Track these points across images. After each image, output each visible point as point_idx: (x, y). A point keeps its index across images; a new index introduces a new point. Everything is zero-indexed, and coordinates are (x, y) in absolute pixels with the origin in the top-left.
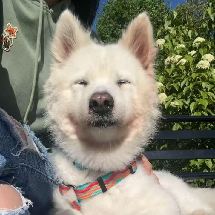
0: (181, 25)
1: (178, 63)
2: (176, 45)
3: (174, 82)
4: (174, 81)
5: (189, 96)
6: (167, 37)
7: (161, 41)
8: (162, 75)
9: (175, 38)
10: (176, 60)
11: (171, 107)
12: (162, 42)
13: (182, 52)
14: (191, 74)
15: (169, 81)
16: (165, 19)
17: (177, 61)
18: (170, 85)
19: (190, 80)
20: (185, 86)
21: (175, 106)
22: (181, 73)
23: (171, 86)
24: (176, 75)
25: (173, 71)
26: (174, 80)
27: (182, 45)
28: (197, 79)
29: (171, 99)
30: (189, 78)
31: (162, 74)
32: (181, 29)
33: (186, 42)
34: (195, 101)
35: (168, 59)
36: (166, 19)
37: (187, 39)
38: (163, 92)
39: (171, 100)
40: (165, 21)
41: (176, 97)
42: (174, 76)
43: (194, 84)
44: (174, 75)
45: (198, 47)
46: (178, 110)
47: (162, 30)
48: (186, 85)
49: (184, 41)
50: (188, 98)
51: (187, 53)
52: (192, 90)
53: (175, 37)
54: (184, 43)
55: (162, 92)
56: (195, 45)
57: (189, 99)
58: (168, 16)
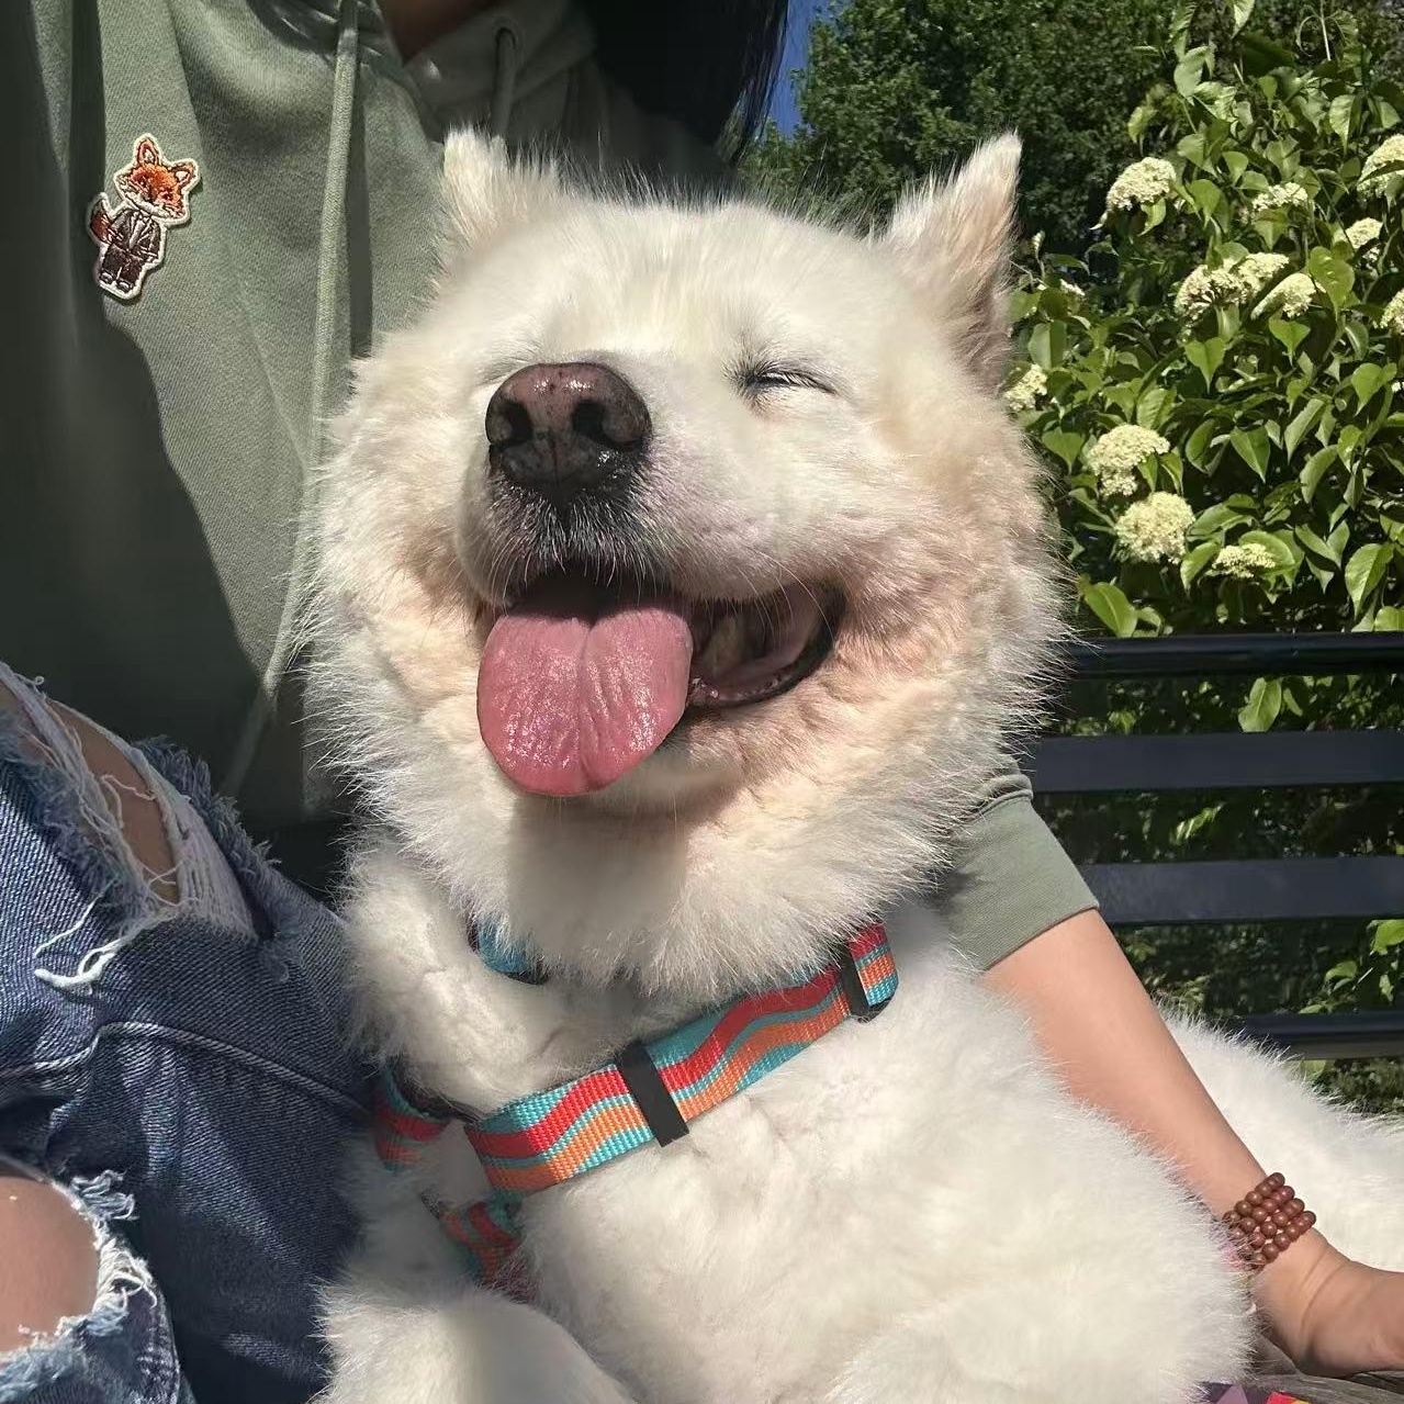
0: (1281, 70)
1: (1263, 303)
2: (1253, 193)
3: (1240, 419)
4: (1238, 414)
5: (1343, 508)
6: (1191, 145)
7: (1150, 175)
8: (1160, 381)
9: (1244, 146)
10: (1247, 285)
11: (1220, 577)
12: (1155, 179)
13: (1292, 235)
14: (1347, 370)
15: (1209, 417)
16: (1175, 38)
17: (1257, 287)
18: (1215, 442)
19: (1343, 403)
20: (1309, 444)
21: (1249, 575)
22: (1285, 365)
23: (1220, 445)
24: (1252, 379)
25: (1228, 355)
26: (1239, 408)
27: (1292, 187)
28: (1388, 401)
29: (1219, 529)
30: (1341, 394)
31: (1164, 373)
32: (1282, 91)
33: (1318, 167)
34: (1382, 537)
35: (1198, 279)
36: (1183, 38)
37: (1324, 152)
38: (1164, 484)
39: (1220, 537)
40: (1179, 50)
41: (1258, 514)
42: (1240, 382)
43: (1371, 429)
44: (1238, 377)
45: (1389, 199)
46: (1273, 599)
47: (1157, 103)
48: (1322, 435)
49: (1305, 161)
50: (1334, 518)
51: (1324, 239)
52: (1359, 472)
53: (1248, 144)
54: (1302, 173)
55: (1159, 489)
56: (1376, 185)
57: (1344, 524)
58: (1195, 19)
